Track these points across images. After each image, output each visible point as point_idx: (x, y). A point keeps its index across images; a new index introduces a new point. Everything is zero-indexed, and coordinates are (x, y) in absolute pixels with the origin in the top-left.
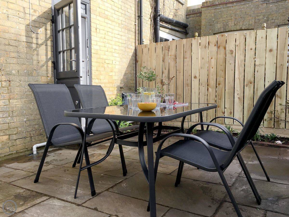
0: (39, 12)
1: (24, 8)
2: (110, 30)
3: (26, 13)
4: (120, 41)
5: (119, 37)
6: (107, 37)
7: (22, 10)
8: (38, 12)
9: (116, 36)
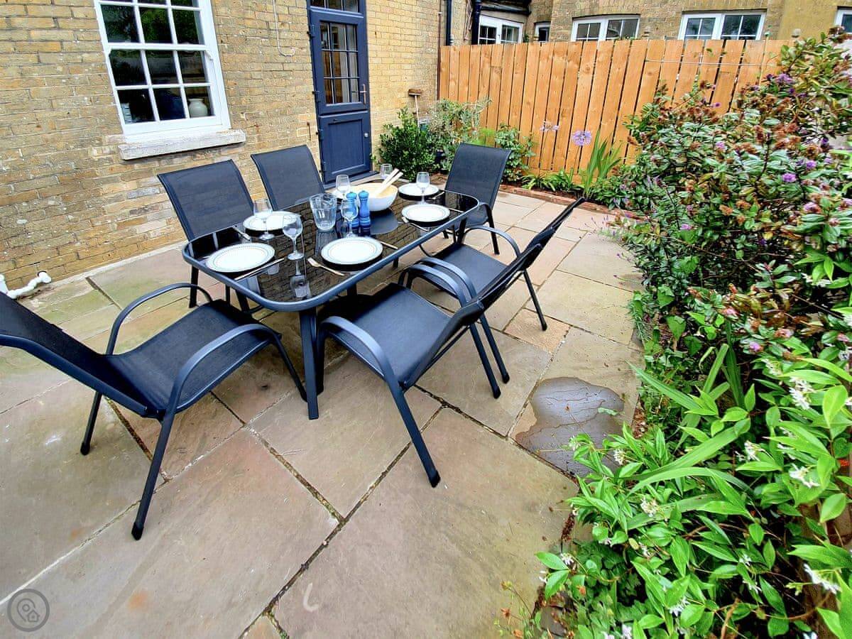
0: (289, 24)
1: (267, 23)
2: (398, 30)
3: (270, 30)
4: (414, 44)
5: (412, 38)
6: (392, 42)
7: (265, 26)
8: (287, 25)
9: (407, 38)
